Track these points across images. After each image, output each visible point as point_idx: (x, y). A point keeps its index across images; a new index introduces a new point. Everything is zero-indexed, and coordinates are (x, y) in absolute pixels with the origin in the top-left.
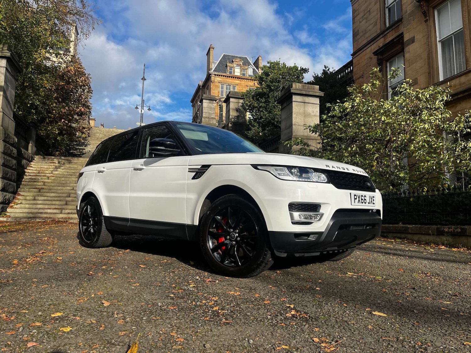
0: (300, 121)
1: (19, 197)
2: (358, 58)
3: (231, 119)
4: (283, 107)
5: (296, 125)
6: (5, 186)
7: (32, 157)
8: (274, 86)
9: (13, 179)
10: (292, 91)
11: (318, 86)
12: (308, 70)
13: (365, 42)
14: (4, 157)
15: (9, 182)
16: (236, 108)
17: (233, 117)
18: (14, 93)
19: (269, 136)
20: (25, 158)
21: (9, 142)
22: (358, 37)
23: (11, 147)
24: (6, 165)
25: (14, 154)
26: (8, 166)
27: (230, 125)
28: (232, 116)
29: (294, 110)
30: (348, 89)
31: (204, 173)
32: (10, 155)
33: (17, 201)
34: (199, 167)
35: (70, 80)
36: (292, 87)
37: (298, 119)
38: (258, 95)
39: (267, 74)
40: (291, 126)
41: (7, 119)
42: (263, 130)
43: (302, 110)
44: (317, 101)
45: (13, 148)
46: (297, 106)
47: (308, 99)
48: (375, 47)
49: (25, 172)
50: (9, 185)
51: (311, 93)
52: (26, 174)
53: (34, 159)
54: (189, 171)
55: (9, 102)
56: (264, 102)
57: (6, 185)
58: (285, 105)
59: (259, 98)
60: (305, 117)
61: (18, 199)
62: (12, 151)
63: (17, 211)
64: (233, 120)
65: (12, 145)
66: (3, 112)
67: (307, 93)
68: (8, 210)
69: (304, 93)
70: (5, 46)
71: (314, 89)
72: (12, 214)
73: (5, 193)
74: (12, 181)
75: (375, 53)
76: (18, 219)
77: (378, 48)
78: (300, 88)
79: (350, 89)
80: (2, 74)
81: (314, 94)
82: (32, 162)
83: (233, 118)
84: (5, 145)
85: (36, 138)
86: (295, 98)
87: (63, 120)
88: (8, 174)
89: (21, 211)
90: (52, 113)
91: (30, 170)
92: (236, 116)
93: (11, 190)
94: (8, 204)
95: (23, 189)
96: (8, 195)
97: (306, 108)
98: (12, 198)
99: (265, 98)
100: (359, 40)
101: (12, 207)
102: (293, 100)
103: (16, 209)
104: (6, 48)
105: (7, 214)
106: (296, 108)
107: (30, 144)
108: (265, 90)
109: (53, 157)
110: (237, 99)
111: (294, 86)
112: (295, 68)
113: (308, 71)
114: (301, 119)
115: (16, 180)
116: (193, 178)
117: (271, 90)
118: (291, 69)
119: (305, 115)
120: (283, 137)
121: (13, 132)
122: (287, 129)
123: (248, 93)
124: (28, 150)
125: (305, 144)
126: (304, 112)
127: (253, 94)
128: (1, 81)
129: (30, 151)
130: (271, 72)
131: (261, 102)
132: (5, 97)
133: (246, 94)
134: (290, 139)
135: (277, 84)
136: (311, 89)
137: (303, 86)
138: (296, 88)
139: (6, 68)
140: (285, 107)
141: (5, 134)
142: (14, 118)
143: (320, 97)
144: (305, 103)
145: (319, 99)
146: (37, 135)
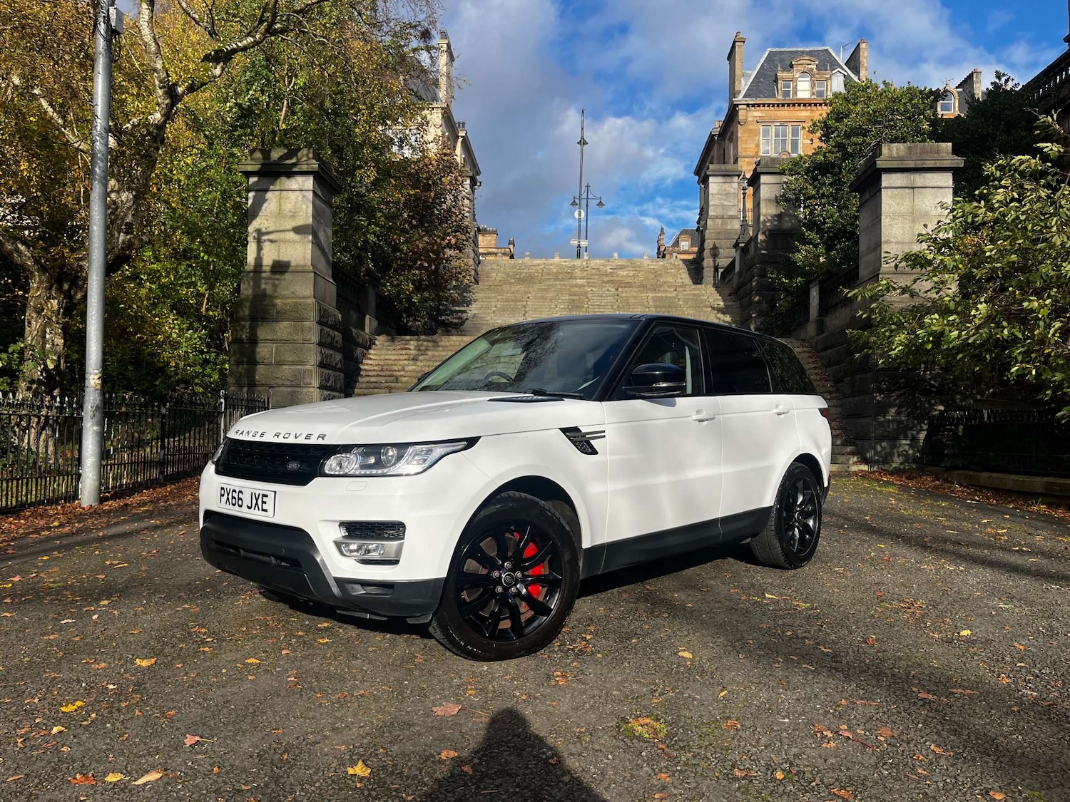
0: (901, 232)
3: (765, 222)
4: (863, 201)
5: (891, 242)
7: (371, 340)
8: (855, 144)
10: (880, 164)
11: (950, 144)
14: (321, 352)
15: (332, 393)
16: (776, 197)
17: (770, 218)
18: (330, 232)
19: (841, 264)
20: (358, 345)
21: (327, 323)
23: (332, 332)
24: (326, 364)
25: (337, 342)
26: (329, 365)
27: (761, 237)
28: (764, 215)
29: (885, 207)
30: (983, 167)
32: (331, 347)
35: (431, 182)
36: (880, 155)
37: (894, 229)
38: (818, 169)
39: (839, 116)
40: (878, 245)
41: (321, 282)
42: (829, 248)
43: (905, 206)
44: (947, 180)
45: (336, 333)
46: (891, 197)
47: (919, 179)
49: (360, 371)
51: (929, 164)
52: (362, 373)
53: (374, 344)
55: (323, 250)
56: (831, 185)
58: (867, 196)
59: (817, 175)
60: (911, 223)
62: (335, 338)
64: (768, 224)
65: (333, 327)
66: (314, 272)
67: (920, 164)
69: (911, 164)
70: (310, 152)
71: (938, 152)
74: (336, 391)
78: (902, 154)
80: (309, 202)
81: (938, 164)
82: (371, 349)
83: (769, 221)
84: (322, 330)
86: (886, 180)
87: (419, 262)
88: (329, 379)
90: (401, 251)
91: (367, 364)
92: (775, 216)
97: (916, 200)
99: (834, 175)
102: (884, 184)
104: (312, 156)
106: (889, 202)
107: (367, 317)
108: (831, 157)
109: (408, 337)
110: (778, 176)
111: (885, 150)
112: (912, 92)
114: (903, 228)
115: (343, 386)
117: (846, 156)
118: (897, 97)
119: (914, 216)
120: (863, 272)
121: (334, 304)
122: (870, 252)
123: (795, 165)
124: (363, 329)
125: (905, 290)
126: (910, 210)
127: (807, 165)
128: (305, 214)
129: (367, 330)
130: (850, 111)
131: (825, 184)
132: (316, 243)
133: (790, 166)
134: (875, 277)
135: (860, 140)
136: (931, 152)
137: (910, 148)
138: (891, 156)
139: (314, 191)
140: (867, 200)
141: (320, 310)
142: (334, 277)
143: (956, 172)
144: (913, 188)
145: (951, 174)
146: (379, 296)
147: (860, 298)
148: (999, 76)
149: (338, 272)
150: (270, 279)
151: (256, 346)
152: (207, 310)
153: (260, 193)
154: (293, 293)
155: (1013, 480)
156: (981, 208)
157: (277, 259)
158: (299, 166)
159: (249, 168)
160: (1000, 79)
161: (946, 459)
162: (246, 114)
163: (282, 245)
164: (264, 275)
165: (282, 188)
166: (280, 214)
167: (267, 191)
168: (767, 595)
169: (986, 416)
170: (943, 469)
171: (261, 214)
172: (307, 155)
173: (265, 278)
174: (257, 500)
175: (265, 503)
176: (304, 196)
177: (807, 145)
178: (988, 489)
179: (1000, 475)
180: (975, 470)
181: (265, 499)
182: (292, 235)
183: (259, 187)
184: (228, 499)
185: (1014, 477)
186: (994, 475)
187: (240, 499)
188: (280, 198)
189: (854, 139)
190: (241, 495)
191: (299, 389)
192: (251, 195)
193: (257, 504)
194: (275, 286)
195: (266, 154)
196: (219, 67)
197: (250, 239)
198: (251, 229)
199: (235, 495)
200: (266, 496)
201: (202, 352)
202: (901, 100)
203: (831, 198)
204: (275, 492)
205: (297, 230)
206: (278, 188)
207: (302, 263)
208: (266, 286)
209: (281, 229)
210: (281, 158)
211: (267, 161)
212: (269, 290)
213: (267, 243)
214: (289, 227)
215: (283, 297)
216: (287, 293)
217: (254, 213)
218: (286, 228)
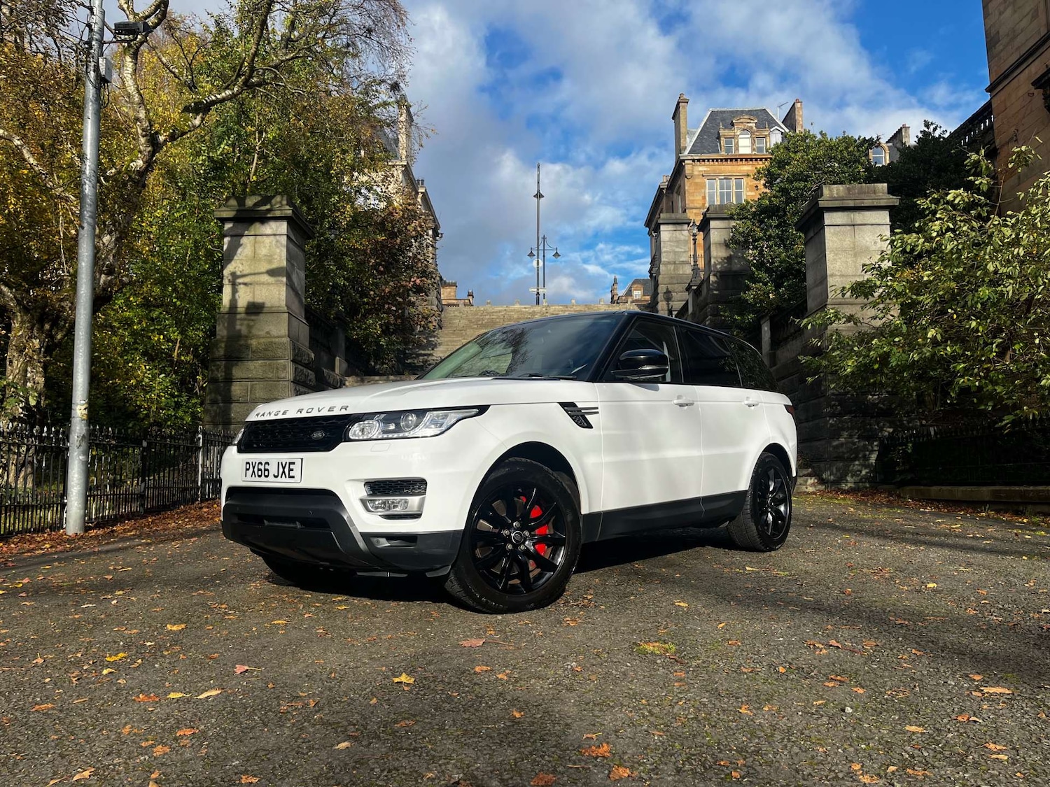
0: (845, 265)
2: (1002, 96)
3: (715, 264)
4: (809, 238)
5: (836, 275)
7: (341, 381)
8: (796, 188)
10: (822, 204)
11: (885, 185)
12: (878, 140)
13: (1013, 59)
14: (295, 389)
16: (725, 241)
17: (720, 260)
18: (303, 276)
19: (790, 299)
20: (329, 384)
21: (301, 361)
22: (999, 47)
23: (305, 370)
25: (310, 380)
27: (712, 279)
28: (715, 257)
29: (830, 244)
30: (919, 201)
32: (304, 384)
35: (396, 230)
36: (822, 195)
37: (838, 264)
38: (764, 212)
39: (781, 164)
40: (824, 278)
41: (294, 321)
42: (778, 286)
43: (847, 242)
44: (884, 217)
45: (309, 371)
46: (835, 234)
47: (859, 217)
48: (1035, 69)
51: (867, 203)
53: (344, 384)
55: (297, 293)
56: (776, 227)
58: (811, 234)
59: (764, 218)
60: (855, 256)
62: (308, 376)
64: (719, 266)
65: (307, 366)
66: (288, 312)
67: (858, 203)
69: (851, 204)
70: (284, 199)
71: (875, 192)
75: (1037, 83)
77: (1046, 70)
78: (842, 194)
80: (283, 246)
81: (876, 203)
83: (719, 263)
84: (296, 368)
85: (346, 345)
86: (829, 218)
87: (387, 306)
90: (369, 296)
92: (725, 258)
97: (857, 237)
99: (779, 217)
100: (1002, 54)
102: (827, 222)
104: (286, 202)
106: (832, 238)
107: (338, 359)
108: (776, 201)
109: (377, 378)
110: (727, 221)
111: (826, 191)
112: (847, 141)
114: (846, 262)
117: (790, 200)
118: (835, 146)
119: (856, 251)
120: (811, 304)
121: (308, 344)
122: (817, 286)
123: (742, 210)
124: (333, 370)
125: (850, 318)
126: (852, 246)
127: (754, 209)
128: (281, 259)
129: (337, 371)
130: (791, 159)
131: (771, 226)
132: (290, 285)
133: (738, 211)
134: (823, 307)
135: (801, 184)
136: (868, 193)
137: (849, 189)
138: (831, 196)
139: (287, 236)
140: (811, 238)
141: (294, 349)
142: (306, 318)
143: (890, 209)
144: (854, 225)
145: (888, 212)
146: (348, 339)
147: (809, 327)
148: (927, 125)
149: (311, 316)
150: (245, 319)
151: (230, 386)
152: (179, 355)
153: (235, 238)
154: (268, 333)
155: (963, 491)
157: (251, 300)
158: (272, 212)
159: (225, 215)
160: (928, 128)
161: (898, 476)
162: (218, 167)
163: (257, 287)
164: (238, 316)
165: (257, 233)
166: (255, 258)
167: (242, 236)
168: (747, 568)
169: (932, 433)
170: (895, 486)
171: (235, 258)
172: (281, 202)
173: (241, 319)
174: (284, 468)
175: (292, 470)
176: (277, 241)
177: (751, 191)
178: (939, 501)
179: (949, 488)
180: (925, 485)
181: (292, 466)
182: (266, 278)
183: (235, 233)
184: (254, 471)
185: (962, 488)
186: (943, 488)
187: (265, 470)
188: (255, 242)
189: (796, 184)
190: (267, 467)
192: (226, 240)
193: (284, 472)
194: (249, 327)
195: (241, 201)
196: (199, 118)
197: (226, 282)
198: (226, 272)
199: (262, 467)
200: (294, 463)
201: (172, 395)
202: (837, 149)
203: (777, 240)
204: (302, 459)
205: (272, 273)
206: (252, 233)
207: (277, 304)
208: (241, 327)
209: (256, 271)
210: (256, 205)
211: (242, 208)
212: (244, 330)
213: (242, 286)
214: (264, 270)
215: (258, 337)
216: (262, 333)
217: (229, 257)
218: (260, 271)
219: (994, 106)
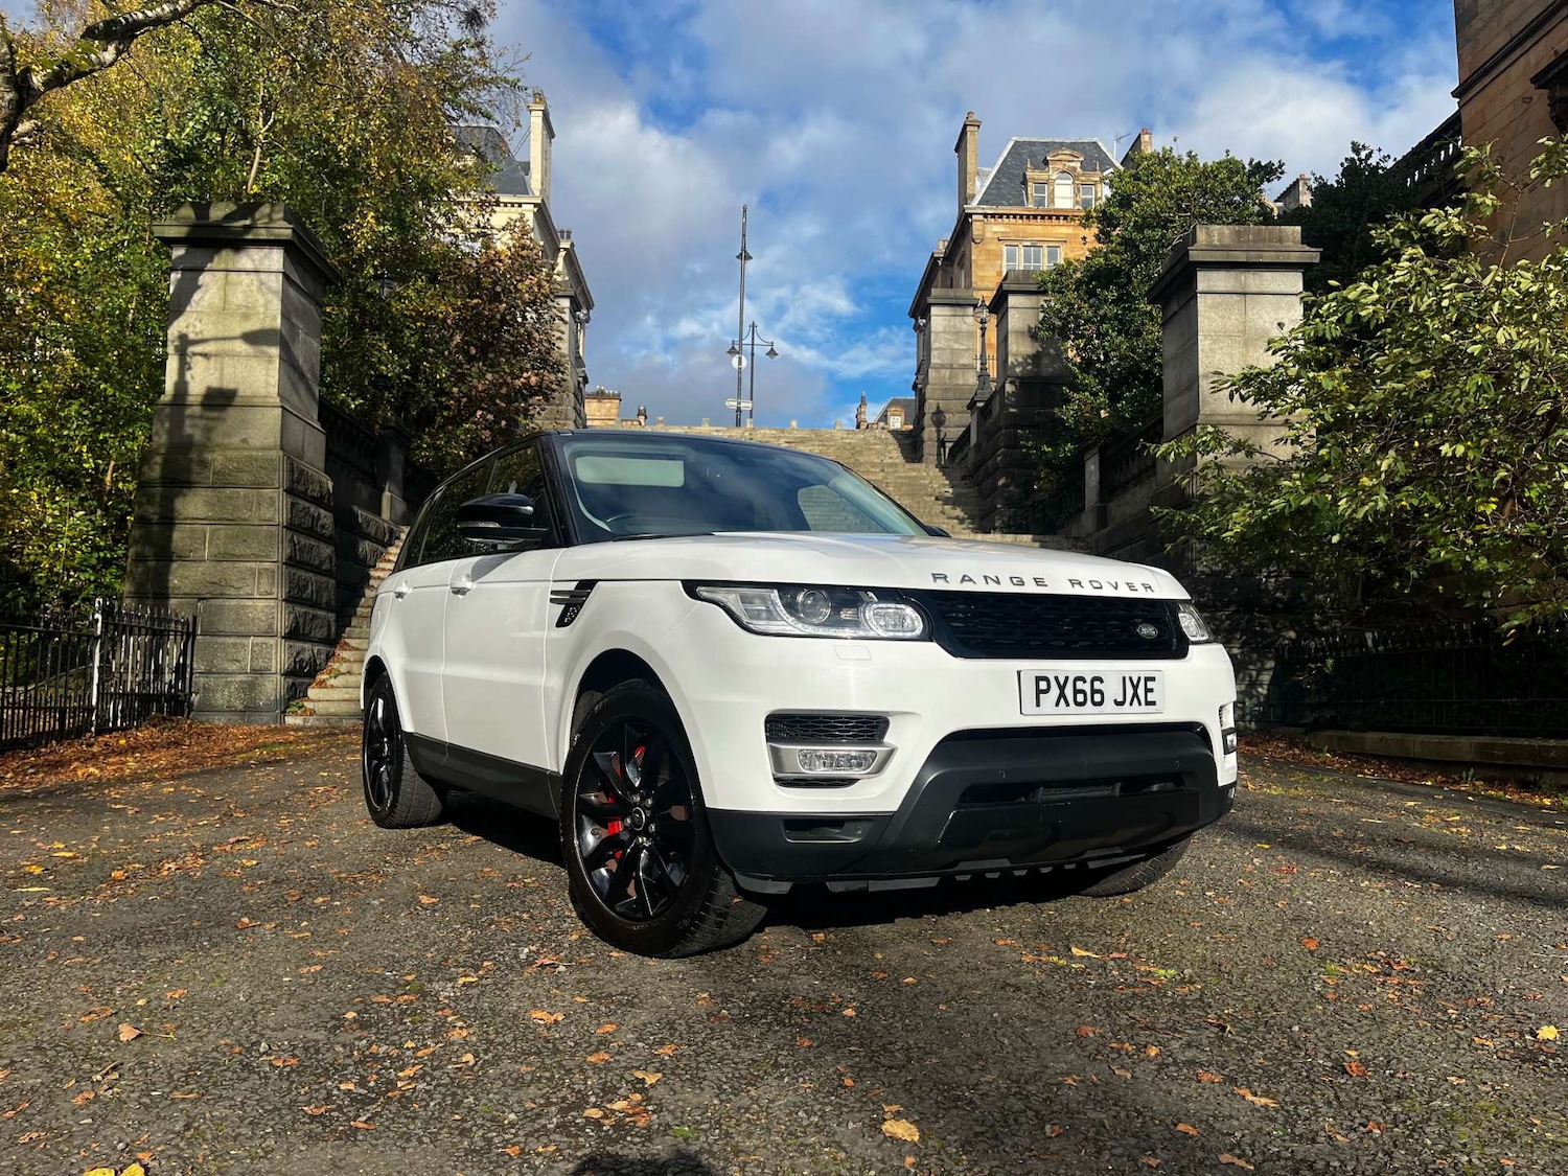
0: (1228, 360)
1: (345, 654)
2: (1479, 102)
3: (1014, 366)
4: (1169, 315)
6: (297, 623)
7: (391, 532)
8: (1150, 240)
9: (324, 601)
10: (1195, 255)
11: (1299, 228)
12: (1280, 166)
13: (1500, 42)
14: (292, 540)
15: (311, 611)
16: (1030, 328)
17: (1020, 360)
18: (316, 345)
19: (1133, 420)
20: (367, 537)
21: (305, 493)
22: (1477, 24)
23: (313, 509)
24: (300, 562)
25: (323, 526)
26: (307, 564)
27: (1009, 388)
28: (1014, 355)
29: (1205, 323)
30: (1373, 232)
31: (582, 605)
32: (311, 532)
33: (336, 666)
34: (572, 586)
35: (498, 289)
36: (1194, 241)
37: (1218, 357)
38: (1098, 277)
39: (1124, 201)
40: (1194, 380)
41: (296, 426)
42: (1114, 398)
43: (1233, 321)
44: (1294, 281)
45: (322, 511)
46: (1215, 307)
47: (1254, 280)
48: (1538, 56)
49: (369, 577)
50: (312, 620)
51: (1268, 257)
52: (372, 582)
53: (398, 538)
54: (552, 600)
55: (302, 376)
56: (1115, 302)
57: (301, 620)
58: (1174, 307)
59: (1095, 287)
60: (1246, 344)
61: (345, 660)
62: (318, 519)
63: (335, 694)
64: (1018, 370)
65: (317, 501)
66: (283, 407)
67: (1253, 257)
68: (312, 693)
69: (1242, 257)
70: (277, 208)
71: (1280, 240)
72: (321, 705)
73: (299, 645)
74: (321, 609)
75: (1540, 80)
76: (333, 721)
77: (1554, 58)
78: (1227, 241)
79: (1379, 235)
80: (274, 292)
81: (1282, 258)
82: (391, 545)
83: (1019, 364)
84: (293, 504)
85: (405, 473)
86: (1205, 280)
87: (479, 413)
88: (306, 587)
89: (346, 697)
90: (449, 395)
91: (383, 569)
92: (1029, 356)
93: (320, 633)
94: (312, 674)
95: (357, 630)
96: (308, 650)
97: (1249, 313)
98: (323, 657)
99: (1120, 287)
100: (1481, 36)
101: (322, 684)
102: (1201, 286)
103: (331, 691)
104: (281, 215)
105: (306, 704)
106: (1209, 314)
107: (387, 494)
108: (1115, 259)
110: (1034, 298)
111: (1201, 236)
112: (1231, 167)
113: (1282, 173)
114: (1231, 355)
115: (333, 603)
116: (561, 623)
117: (1140, 258)
118: (1212, 171)
119: (1247, 338)
120: (1170, 423)
121: (321, 464)
122: (1182, 393)
123: (1061, 275)
124: (379, 513)
125: (1238, 447)
126: (1241, 328)
127: (1079, 275)
128: (270, 314)
129: (386, 514)
130: (1140, 192)
131: (1106, 301)
132: (289, 361)
133: (1054, 276)
134: (1190, 428)
135: (1159, 233)
136: (1270, 241)
137: (1238, 233)
138: (1210, 244)
139: (285, 275)
140: (1174, 314)
141: (292, 471)
142: (321, 419)
143: (1304, 267)
144: (1245, 294)
145: (1300, 275)
146: (408, 463)
147: (1171, 458)
148: (1356, 149)
149: (330, 416)
150: (202, 417)
151: (171, 531)
152: (115, 482)
153: (189, 274)
154: (244, 441)
155: (1423, 742)
156: (1372, 293)
157: (215, 384)
158: (255, 231)
159: (172, 232)
160: (1358, 153)
161: (1308, 713)
163: (226, 362)
164: (189, 411)
165: (230, 267)
166: (224, 309)
167: (201, 270)
168: (1074, 950)
169: (1370, 643)
170: (1302, 730)
171: (188, 308)
172: (269, 216)
173: (192, 417)
176: (261, 283)
177: (1076, 246)
178: (1383, 758)
179: (1399, 736)
180: (1356, 730)
182: (241, 347)
183: (189, 265)
185: (1421, 738)
186: (1387, 735)
188: (227, 283)
189: (1148, 232)
191: (250, 603)
192: (175, 276)
194: (208, 430)
195: (201, 209)
196: (111, 48)
197: (170, 349)
198: (174, 331)
201: (96, 548)
202: (1216, 176)
203: (1116, 323)
205: (252, 338)
206: (222, 266)
207: (263, 392)
208: (192, 430)
209: (226, 334)
210: (229, 217)
211: (204, 222)
212: (198, 436)
213: (200, 358)
214: (238, 331)
215: (224, 447)
216: (235, 440)
217: (175, 307)
218: (233, 334)
219: (1464, 119)
